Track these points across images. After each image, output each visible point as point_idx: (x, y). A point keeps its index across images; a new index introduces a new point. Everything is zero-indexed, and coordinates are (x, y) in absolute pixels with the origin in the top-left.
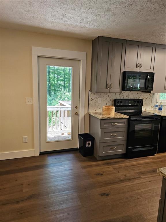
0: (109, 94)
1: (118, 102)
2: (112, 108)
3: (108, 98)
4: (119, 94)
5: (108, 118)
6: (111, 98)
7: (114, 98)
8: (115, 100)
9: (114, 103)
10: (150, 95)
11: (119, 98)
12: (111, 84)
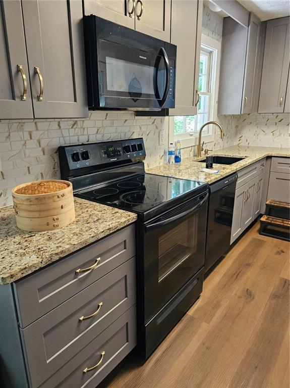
0: (29, 126)
1: (75, 157)
2: (60, 193)
3: (32, 144)
4: (73, 125)
5: (56, 258)
6: (44, 143)
7: (57, 142)
8: (61, 151)
9: (57, 160)
10: (155, 123)
11: (74, 140)
12: (36, 73)
